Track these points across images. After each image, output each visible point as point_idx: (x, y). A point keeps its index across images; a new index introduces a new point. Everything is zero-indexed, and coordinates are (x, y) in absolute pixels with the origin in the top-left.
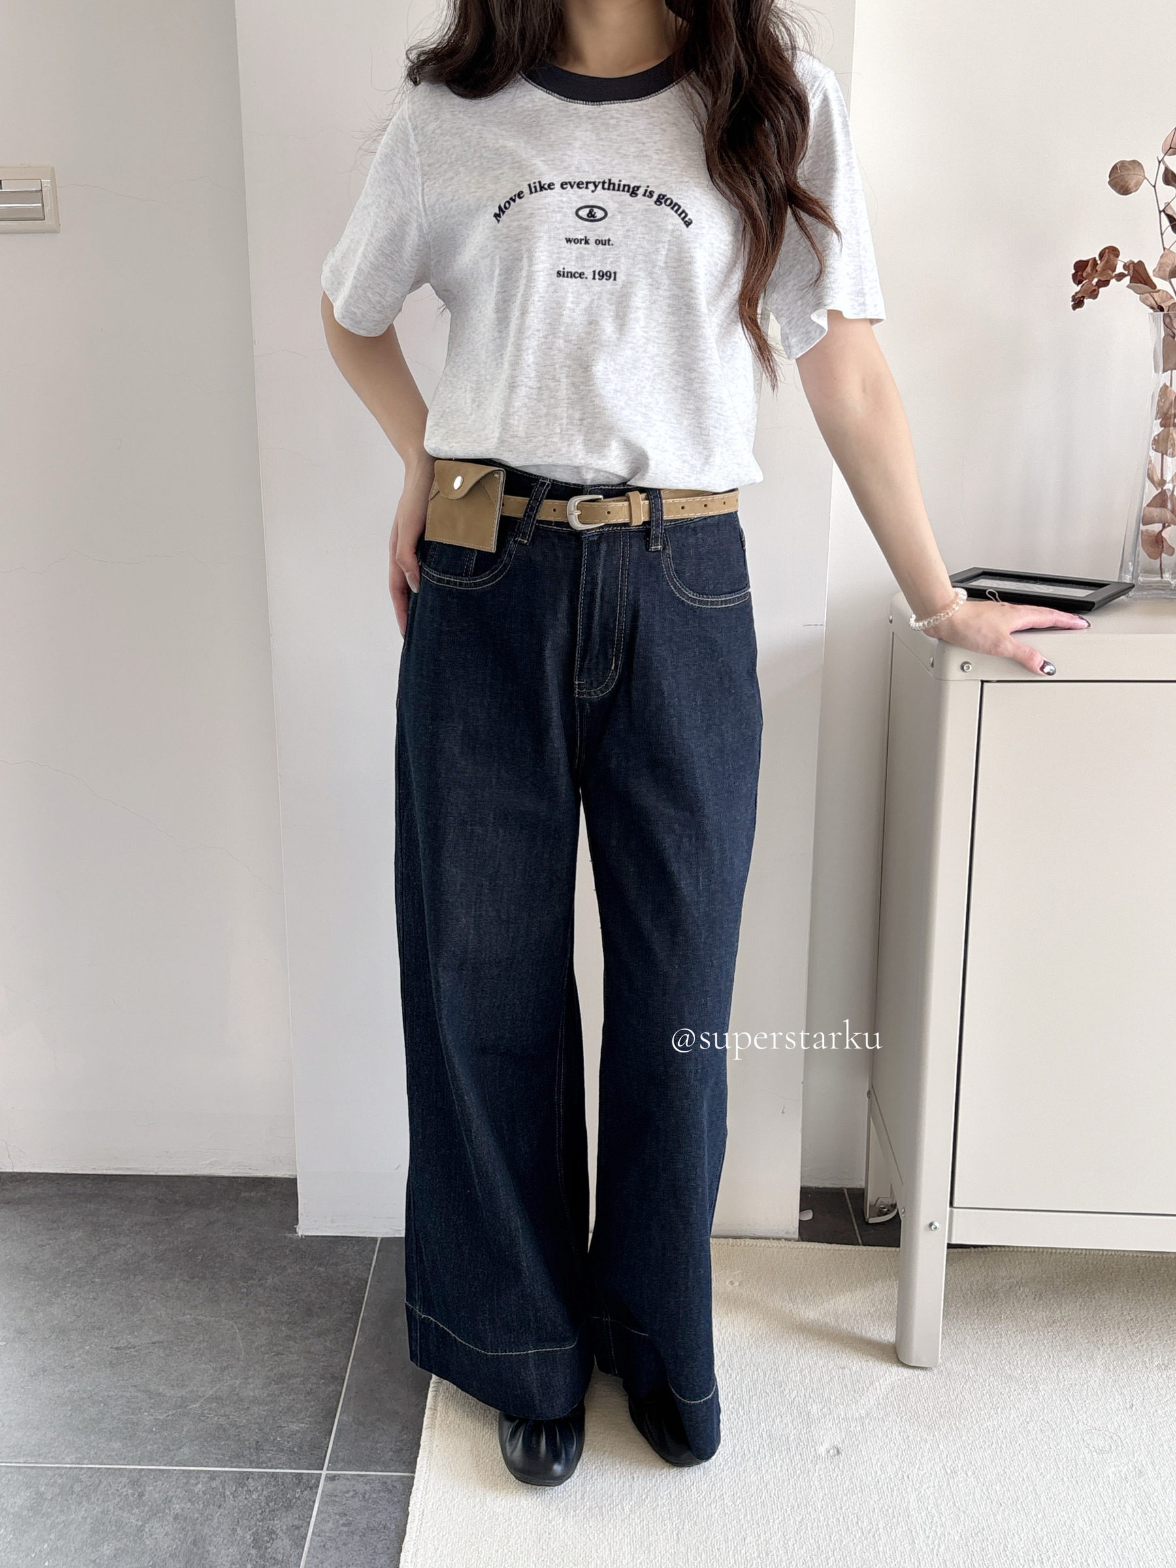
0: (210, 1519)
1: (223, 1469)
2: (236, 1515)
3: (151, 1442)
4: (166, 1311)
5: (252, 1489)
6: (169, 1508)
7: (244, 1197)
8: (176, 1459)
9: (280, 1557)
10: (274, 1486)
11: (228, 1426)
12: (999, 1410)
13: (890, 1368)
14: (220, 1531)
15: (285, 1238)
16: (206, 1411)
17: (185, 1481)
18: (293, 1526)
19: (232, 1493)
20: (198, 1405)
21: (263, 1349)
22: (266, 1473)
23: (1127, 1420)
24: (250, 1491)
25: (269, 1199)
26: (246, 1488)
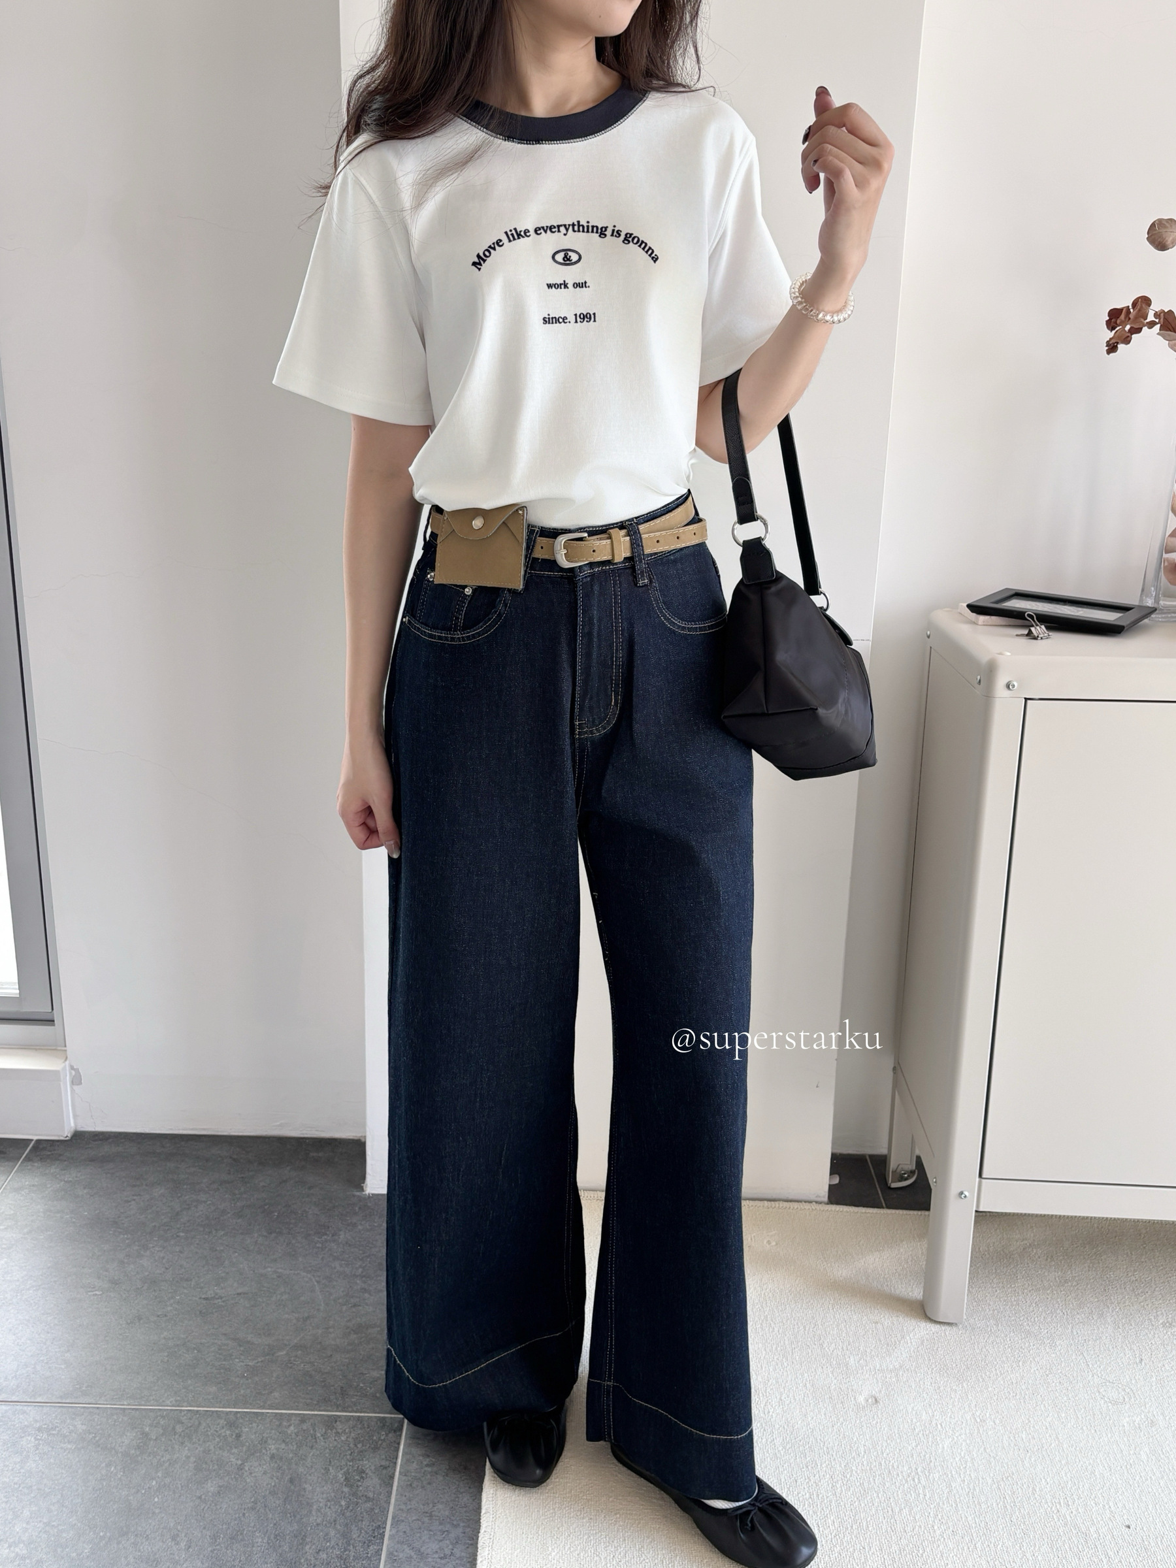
0: (304, 1459)
1: (313, 1413)
2: (327, 1455)
3: (244, 1387)
4: (248, 1264)
5: (340, 1431)
6: (265, 1448)
7: (313, 1157)
8: (269, 1403)
9: (371, 1495)
10: (361, 1429)
11: (313, 1373)
12: (1021, 1363)
13: (919, 1323)
14: (313, 1470)
15: (354, 1196)
16: (293, 1359)
17: (277, 1423)
18: (381, 1466)
19: (322, 1435)
20: (284, 1352)
21: (340, 1301)
22: (352, 1416)
23: (1138, 1374)
24: (338, 1433)
25: (336, 1160)
26: (334, 1431)
